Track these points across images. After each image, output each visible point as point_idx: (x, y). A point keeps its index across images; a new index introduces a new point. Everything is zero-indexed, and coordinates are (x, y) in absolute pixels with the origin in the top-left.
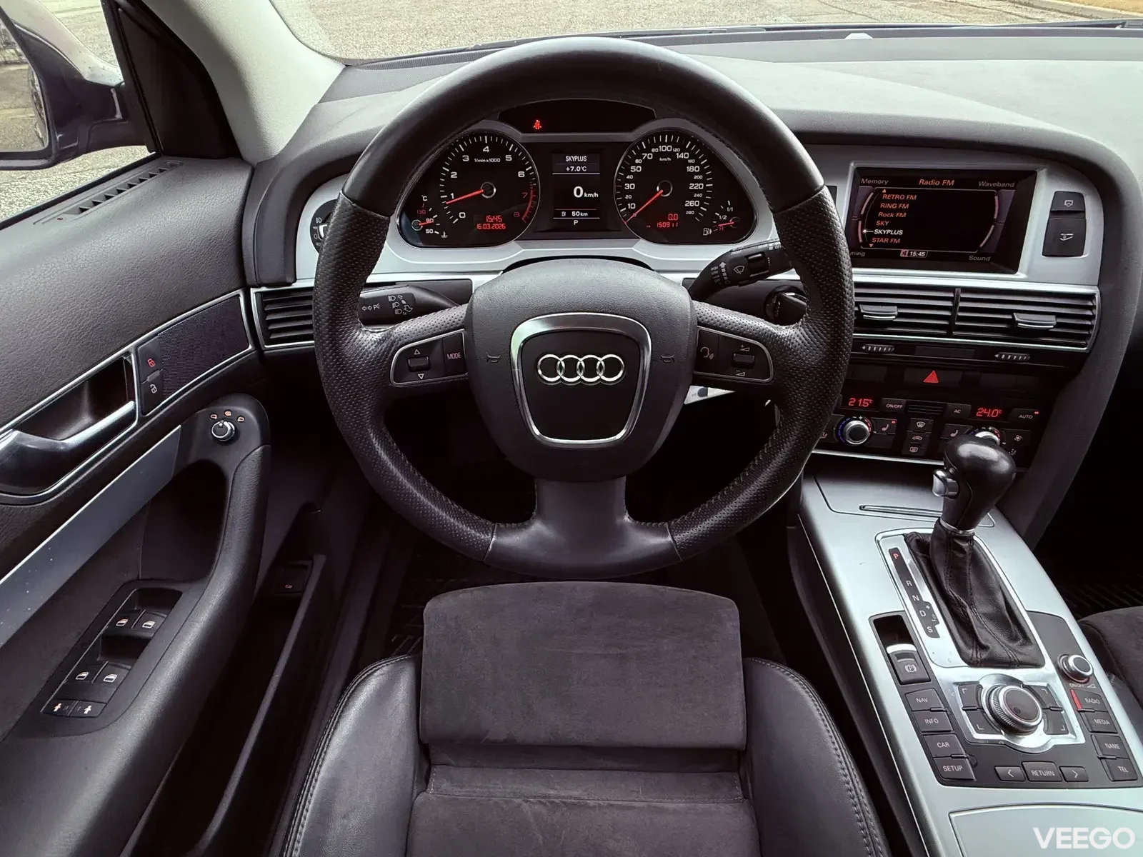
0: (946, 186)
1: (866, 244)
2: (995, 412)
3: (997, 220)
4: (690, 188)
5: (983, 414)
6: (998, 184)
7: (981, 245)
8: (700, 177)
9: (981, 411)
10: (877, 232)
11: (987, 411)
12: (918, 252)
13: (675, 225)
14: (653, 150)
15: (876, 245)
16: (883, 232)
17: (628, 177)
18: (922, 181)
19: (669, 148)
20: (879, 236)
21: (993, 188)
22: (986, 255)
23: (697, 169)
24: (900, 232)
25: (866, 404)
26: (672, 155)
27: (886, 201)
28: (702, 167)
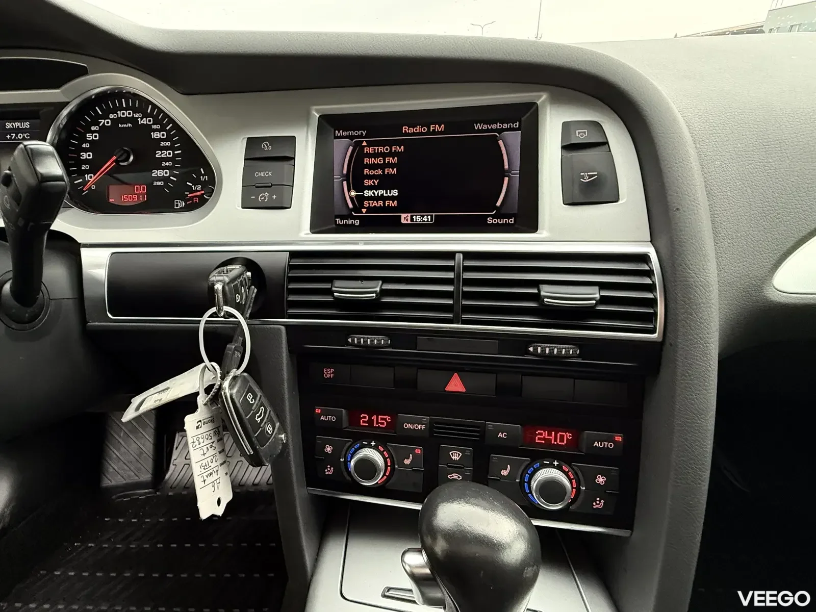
0: (434, 132)
1: (357, 209)
2: (562, 437)
3: (509, 170)
4: (157, 156)
5: (544, 439)
6: (498, 126)
7: (498, 204)
8: (168, 144)
9: (541, 434)
10: (368, 193)
11: (550, 435)
12: (423, 216)
13: (143, 198)
14: (111, 116)
15: (370, 210)
16: (374, 193)
17: (84, 146)
18: (405, 129)
19: (129, 114)
20: (370, 198)
21: (492, 130)
22: (509, 216)
23: (163, 135)
24: (395, 193)
25: (383, 424)
26: (134, 120)
27: (369, 156)
28: (168, 132)
